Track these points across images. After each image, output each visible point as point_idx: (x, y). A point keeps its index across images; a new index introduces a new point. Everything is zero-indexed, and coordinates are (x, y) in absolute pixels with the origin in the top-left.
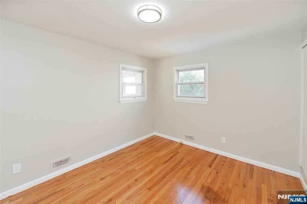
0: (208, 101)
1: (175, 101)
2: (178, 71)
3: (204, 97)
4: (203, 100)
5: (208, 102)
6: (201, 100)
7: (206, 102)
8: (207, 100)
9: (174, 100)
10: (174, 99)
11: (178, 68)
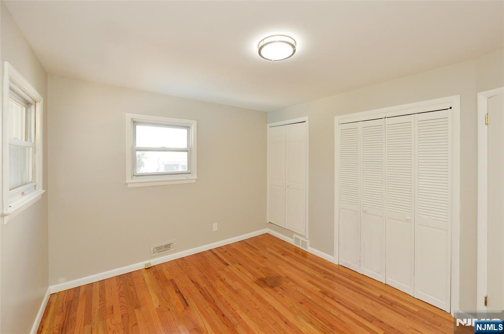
0: (196, 177)
1: (129, 186)
2: (135, 123)
3: (189, 172)
4: (190, 178)
5: (196, 180)
6: (185, 178)
7: (194, 179)
8: (194, 176)
9: (127, 184)
10: (127, 182)
11: (136, 117)
